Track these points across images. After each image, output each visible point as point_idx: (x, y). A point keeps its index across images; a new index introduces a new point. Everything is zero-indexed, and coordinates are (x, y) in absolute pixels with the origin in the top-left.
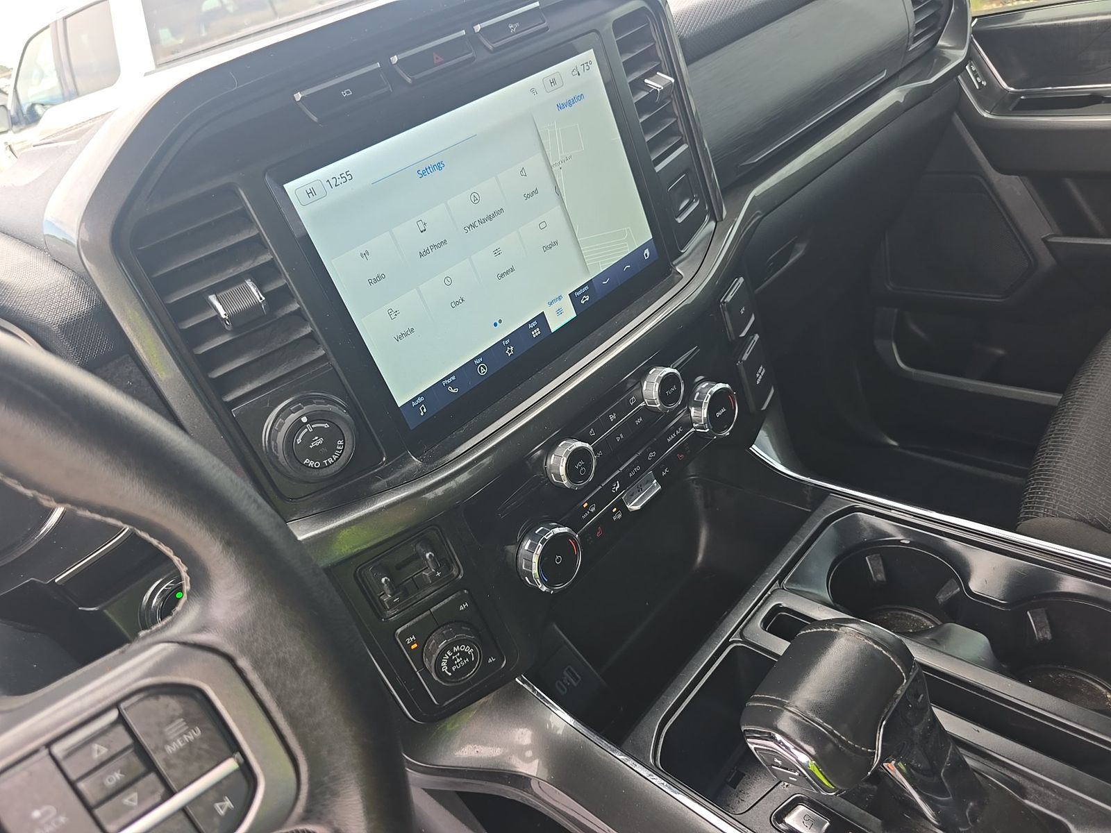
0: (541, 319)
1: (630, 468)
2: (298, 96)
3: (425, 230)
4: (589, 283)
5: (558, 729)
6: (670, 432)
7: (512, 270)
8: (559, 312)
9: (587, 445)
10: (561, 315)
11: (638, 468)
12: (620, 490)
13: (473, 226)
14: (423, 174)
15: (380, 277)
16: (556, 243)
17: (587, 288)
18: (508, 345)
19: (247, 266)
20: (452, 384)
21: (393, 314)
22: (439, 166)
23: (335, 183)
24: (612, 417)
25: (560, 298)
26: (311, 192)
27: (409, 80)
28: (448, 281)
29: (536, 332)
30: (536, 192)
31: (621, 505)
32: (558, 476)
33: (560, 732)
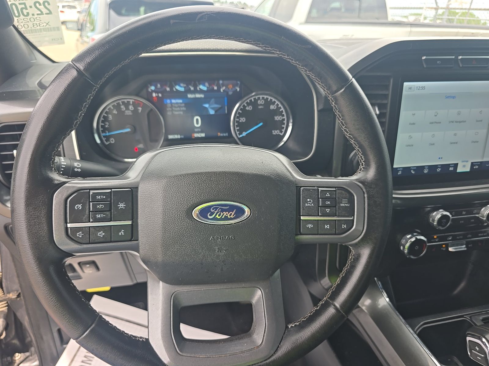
0: (456, 165)
1: (459, 235)
2: (424, 58)
3: (436, 116)
4: (481, 162)
5: (379, 305)
6: (481, 232)
7: (457, 143)
8: (464, 166)
9: (450, 216)
10: (464, 168)
11: (462, 237)
12: (450, 240)
13: (453, 122)
14: (447, 97)
15: (414, 124)
16: (477, 142)
17: (479, 163)
18: (440, 168)
19: (379, 101)
20: (414, 170)
21: (410, 137)
22: (454, 97)
23: (419, 88)
24: (464, 213)
25: (467, 161)
26: (410, 88)
27: (461, 65)
28: (433, 136)
29: (451, 169)
30: (481, 121)
31: (447, 246)
32: (433, 220)
33: (380, 307)
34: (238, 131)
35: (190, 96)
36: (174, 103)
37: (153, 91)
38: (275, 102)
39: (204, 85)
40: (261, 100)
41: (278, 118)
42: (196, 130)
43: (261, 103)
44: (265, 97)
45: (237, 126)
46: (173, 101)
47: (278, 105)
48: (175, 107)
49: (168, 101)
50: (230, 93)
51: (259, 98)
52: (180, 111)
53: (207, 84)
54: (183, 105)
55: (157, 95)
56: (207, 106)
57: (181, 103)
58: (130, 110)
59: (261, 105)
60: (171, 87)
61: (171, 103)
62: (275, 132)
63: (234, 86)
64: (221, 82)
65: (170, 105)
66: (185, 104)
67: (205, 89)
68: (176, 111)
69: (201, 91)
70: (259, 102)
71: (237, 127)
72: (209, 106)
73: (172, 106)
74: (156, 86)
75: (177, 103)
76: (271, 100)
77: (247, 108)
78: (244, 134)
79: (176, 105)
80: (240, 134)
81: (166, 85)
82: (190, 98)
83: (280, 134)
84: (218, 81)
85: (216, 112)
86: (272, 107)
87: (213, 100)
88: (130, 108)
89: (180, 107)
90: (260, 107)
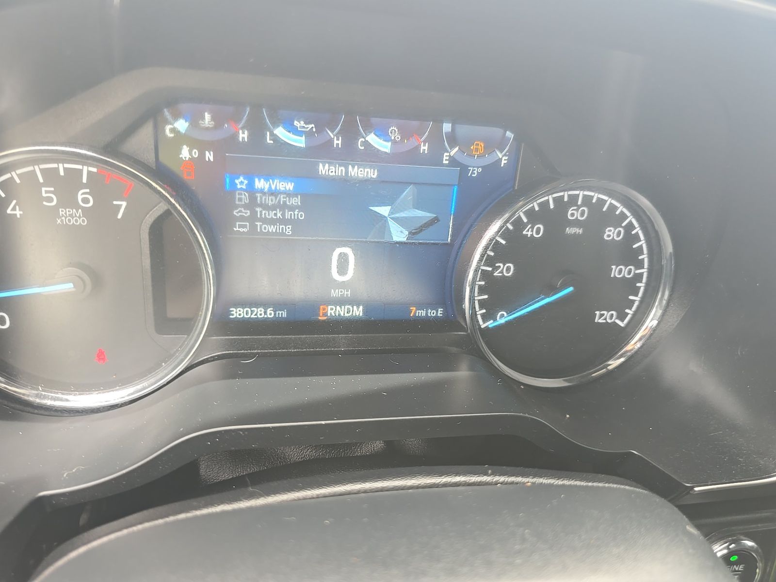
34: (481, 308)
35: (324, 169)
36: (262, 191)
37: (180, 139)
38: (623, 216)
39: (383, 134)
40: (579, 207)
41: (619, 271)
42: (335, 293)
43: (577, 215)
44: (596, 196)
45: (482, 290)
46: (260, 184)
47: (630, 226)
48: (266, 207)
49: (241, 182)
50: (475, 172)
51: (573, 199)
52: (283, 221)
53: (394, 132)
54: (296, 201)
55: (196, 153)
56: (384, 210)
57: (288, 194)
58: (79, 207)
59: (576, 223)
60: (257, 129)
61: (251, 190)
62: (605, 317)
63: (491, 146)
64: (447, 127)
65: (245, 198)
66: (304, 197)
67: (383, 146)
68: (265, 221)
69: (371, 156)
70: (573, 214)
71: (481, 293)
72: (391, 213)
73: (252, 204)
74: (195, 121)
75: (274, 193)
76: (613, 208)
77: (528, 232)
78: (502, 318)
79: (270, 201)
80: (485, 318)
81: (235, 118)
82: (327, 179)
83: (618, 322)
84: (439, 122)
85: (412, 234)
86: (611, 234)
87: (408, 192)
88: (80, 197)
89: (283, 207)
90: (570, 231)
